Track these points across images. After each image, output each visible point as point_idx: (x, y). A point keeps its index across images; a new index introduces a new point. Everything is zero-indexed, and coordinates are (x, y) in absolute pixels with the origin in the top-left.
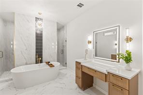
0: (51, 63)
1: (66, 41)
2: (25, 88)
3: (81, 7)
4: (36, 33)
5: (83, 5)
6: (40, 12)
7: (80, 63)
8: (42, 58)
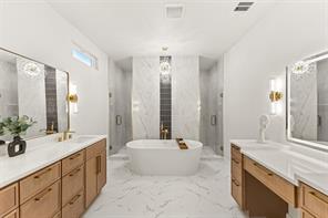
0: (185, 141)
1: (222, 96)
2: (141, 175)
3: (245, 9)
4: (161, 85)
5: (251, 4)
6: (165, 46)
7: (238, 149)
8: (170, 130)
